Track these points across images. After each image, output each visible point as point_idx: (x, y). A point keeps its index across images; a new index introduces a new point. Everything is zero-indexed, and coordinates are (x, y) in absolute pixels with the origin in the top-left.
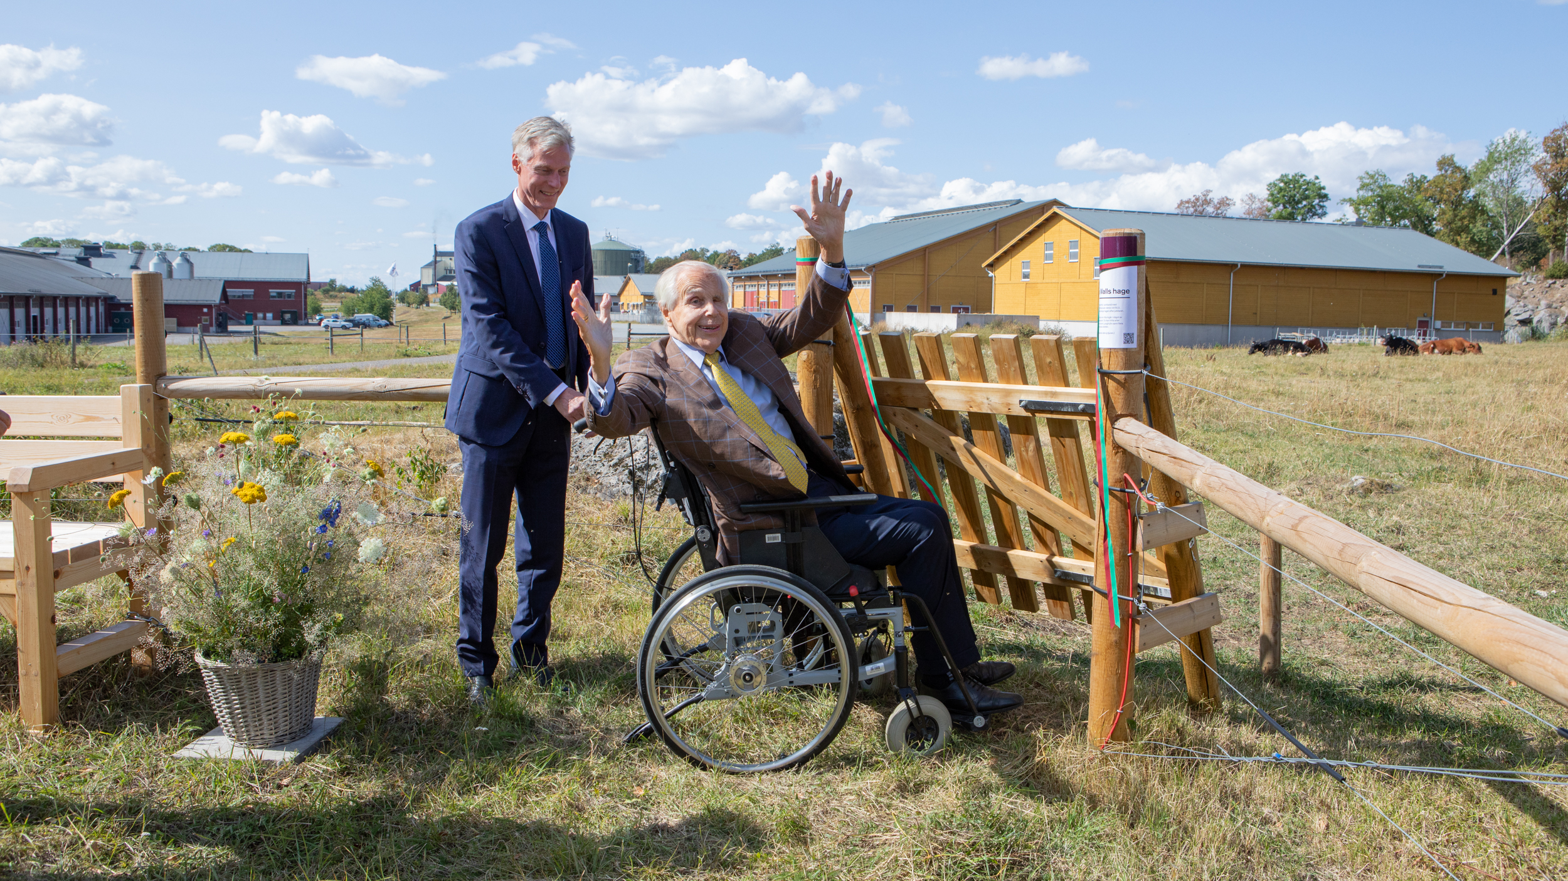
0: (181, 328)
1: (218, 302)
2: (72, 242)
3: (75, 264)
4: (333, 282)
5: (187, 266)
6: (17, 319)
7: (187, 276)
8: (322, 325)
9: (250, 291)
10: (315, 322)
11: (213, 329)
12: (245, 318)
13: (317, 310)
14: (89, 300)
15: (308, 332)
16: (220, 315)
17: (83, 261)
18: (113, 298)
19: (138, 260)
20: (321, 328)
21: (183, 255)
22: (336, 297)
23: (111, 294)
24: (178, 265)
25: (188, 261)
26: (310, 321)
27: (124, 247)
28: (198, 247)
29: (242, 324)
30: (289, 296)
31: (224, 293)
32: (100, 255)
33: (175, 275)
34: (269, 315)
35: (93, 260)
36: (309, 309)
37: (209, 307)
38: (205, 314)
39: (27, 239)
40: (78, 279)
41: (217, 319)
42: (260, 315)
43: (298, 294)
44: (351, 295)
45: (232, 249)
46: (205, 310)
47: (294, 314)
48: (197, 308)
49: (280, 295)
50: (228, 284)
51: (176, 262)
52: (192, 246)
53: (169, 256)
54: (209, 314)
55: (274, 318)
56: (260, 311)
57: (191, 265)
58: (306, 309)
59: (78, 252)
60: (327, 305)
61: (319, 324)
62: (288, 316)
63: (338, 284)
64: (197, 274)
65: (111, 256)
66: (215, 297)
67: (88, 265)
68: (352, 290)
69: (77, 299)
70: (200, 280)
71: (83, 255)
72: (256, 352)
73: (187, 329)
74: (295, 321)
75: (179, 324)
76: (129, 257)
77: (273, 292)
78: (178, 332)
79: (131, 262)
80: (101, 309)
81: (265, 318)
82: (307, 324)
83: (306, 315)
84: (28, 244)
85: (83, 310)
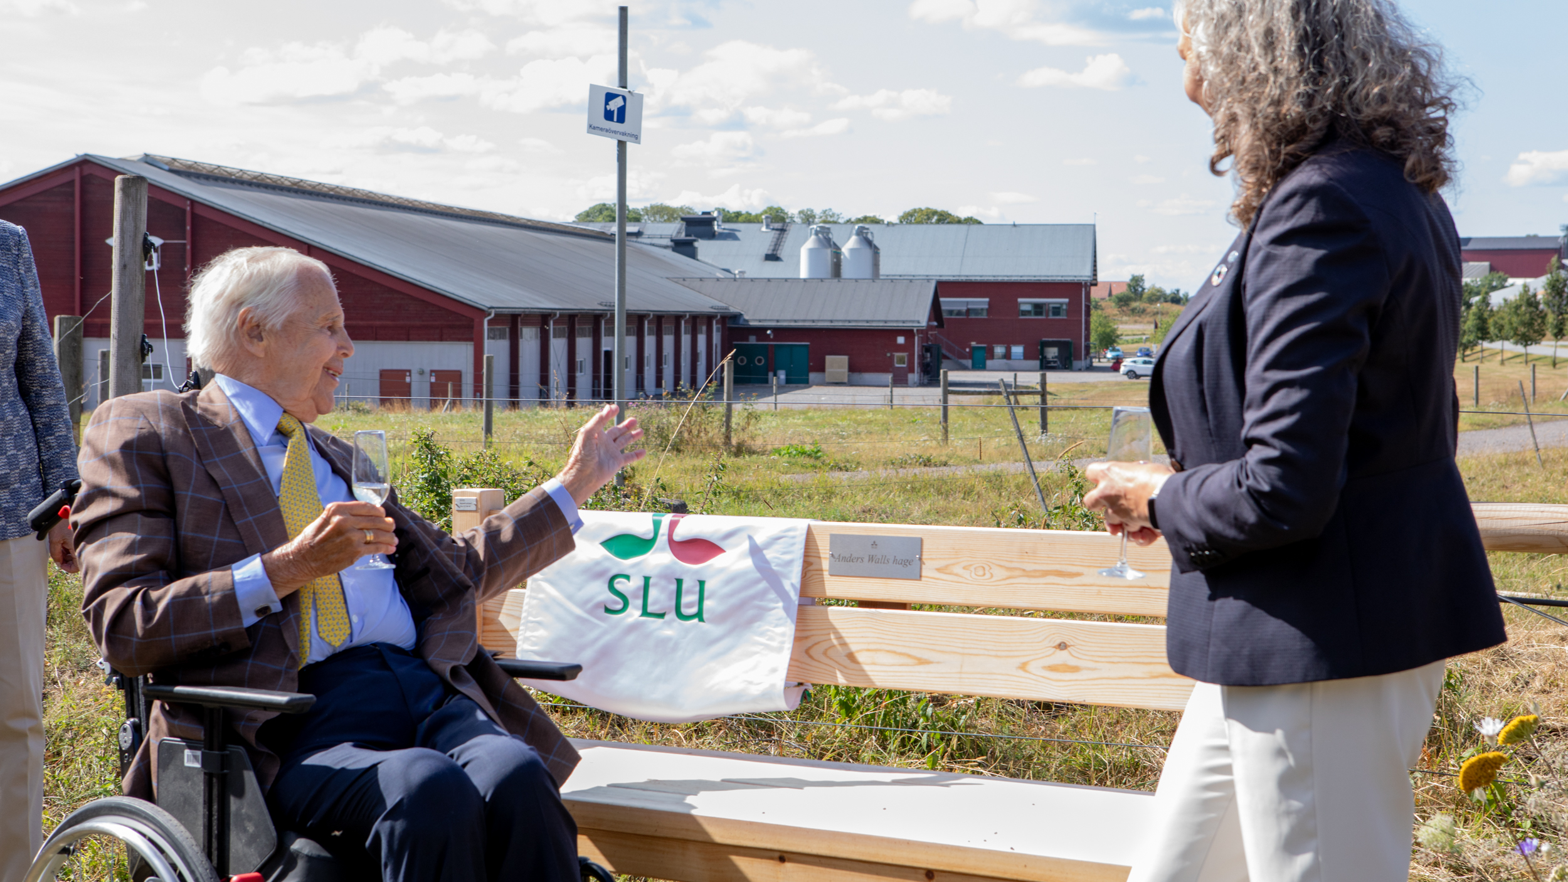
0: (856, 376)
1: (924, 323)
2: (662, 212)
3: (669, 253)
4: (1137, 281)
5: (868, 252)
6: (579, 358)
7: (867, 273)
8: (1123, 369)
9: (981, 302)
10: (1105, 363)
11: (914, 377)
12: (971, 356)
13: (1109, 340)
14: (698, 321)
15: (1094, 386)
16: (927, 349)
17: (684, 247)
18: (736, 317)
19: (777, 244)
20: (1120, 377)
21: (860, 232)
22: (1143, 311)
23: (734, 309)
24: (852, 250)
25: (869, 243)
26: (1096, 363)
27: (750, 219)
28: (880, 216)
29: (964, 368)
30: (1057, 311)
31: (936, 305)
32: (712, 236)
33: (846, 271)
34: (1018, 350)
35: (701, 245)
36: (1093, 338)
37: (908, 333)
38: (900, 348)
39: (585, 207)
40: (675, 280)
41: (922, 357)
42: (999, 350)
43: (1074, 307)
44: (1175, 308)
45: (944, 218)
46: (901, 340)
47: (1064, 347)
48: (886, 335)
49: (1038, 309)
50: (944, 288)
51: (849, 245)
52: (870, 214)
53: (835, 237)
54: (908, 347)
55: (1027, 356)
56: (999, 343)
57: (875, 250)
58: (1087, 338)
59: (675, 229)
60: (1127, 327)
61: (1116, 368)
62: (1052, 352)
63: (1147, 285)
64: (884, 270)
65: (731, 236)
66: (918, 315)
67: (692, 254)
68: (1176, 299)
69: (677, 318)
70: (892, 280)
71: (683, 236)
72: (1044, 426)
73: (868, 377)
74: (1066, 363)
75: (852, 368)
76: (761, 237)
77: (1026, 303)
78: (850, 384)
79: (766, 249)
80: (716, 338)
81: (1007, 356)
82: (1090, 368)
83: (1088, 348)
84: (587, 216)
85: (686, 339)
